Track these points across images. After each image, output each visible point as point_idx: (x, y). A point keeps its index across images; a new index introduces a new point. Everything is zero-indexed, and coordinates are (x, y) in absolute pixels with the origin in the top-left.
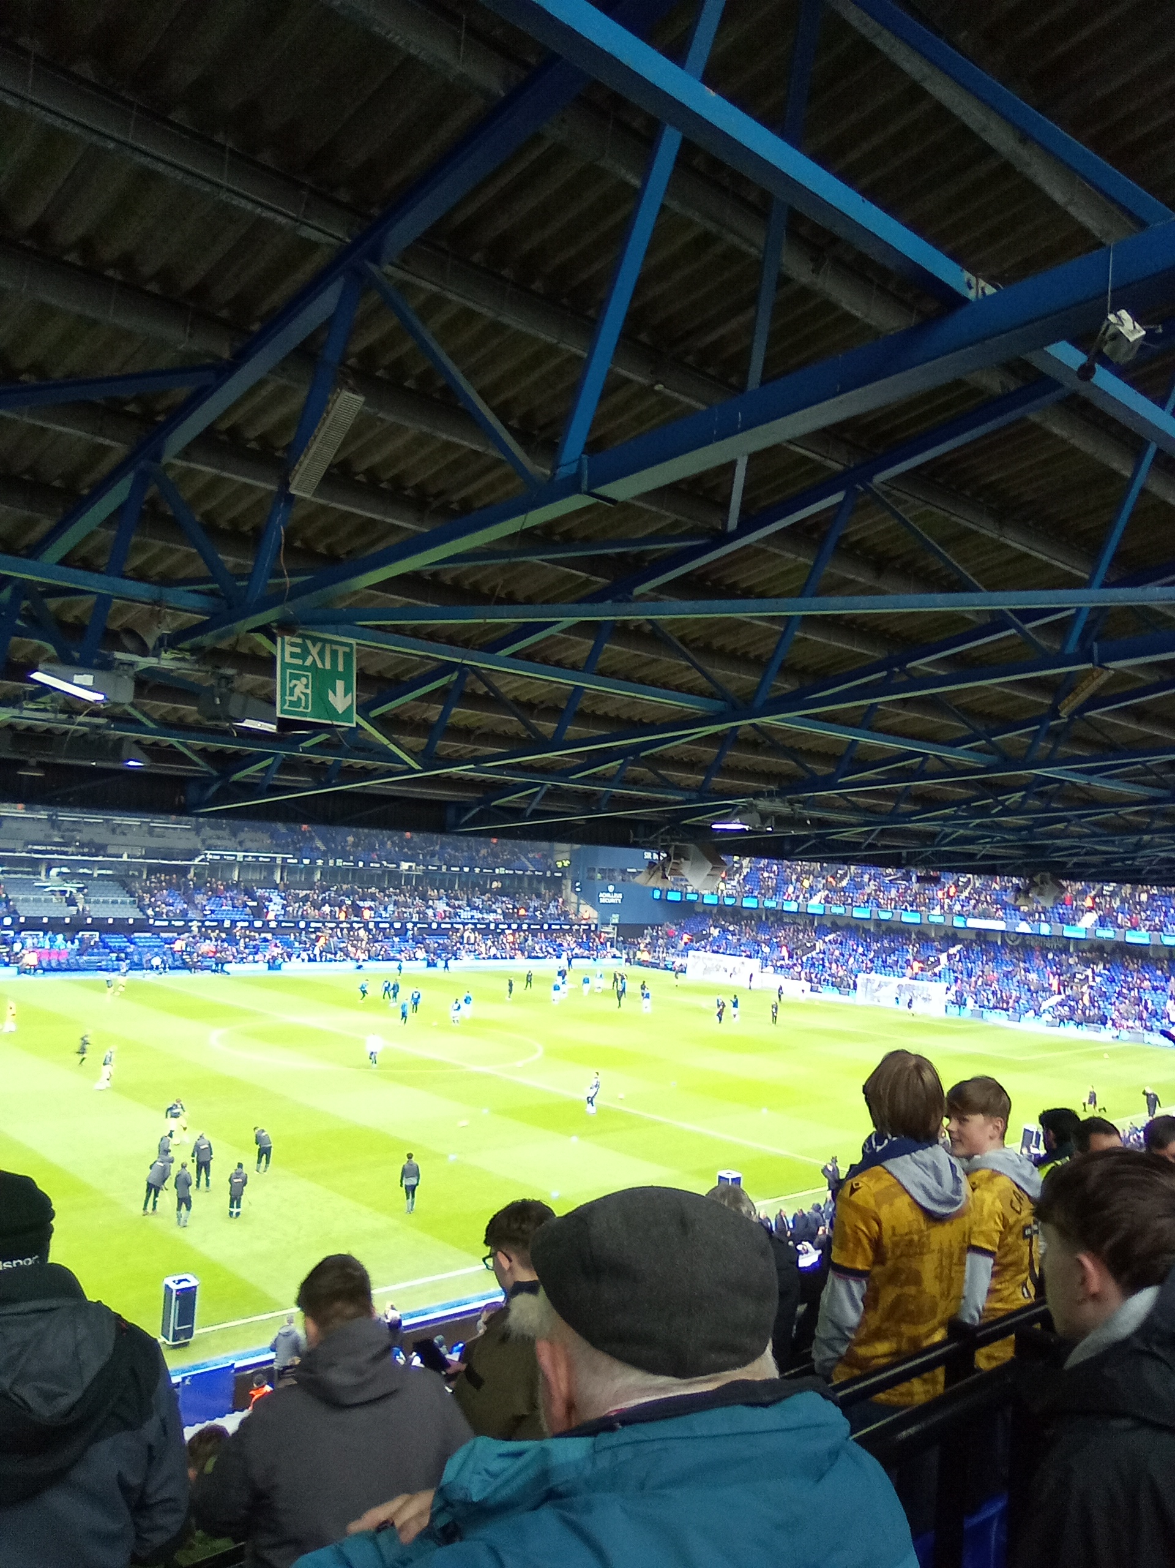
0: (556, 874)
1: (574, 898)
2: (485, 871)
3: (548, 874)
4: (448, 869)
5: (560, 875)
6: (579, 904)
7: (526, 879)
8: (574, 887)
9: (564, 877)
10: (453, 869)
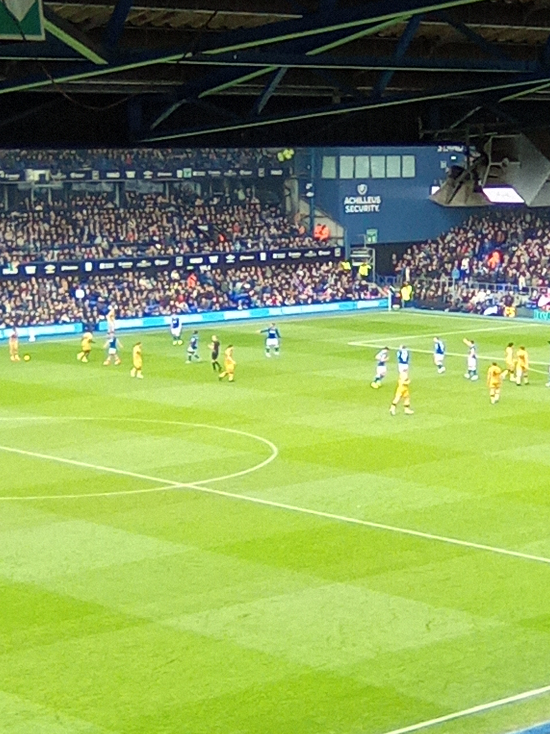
0: (274, 172)
1: (304, 208)
2: (160, 174)
3: (261, 173)
4: (103, 176)
5: (279, 173)
6: (312, 217)
7: (225, 184)
8: (303, 191)
9: (286, 175)
10: (110, 175)
